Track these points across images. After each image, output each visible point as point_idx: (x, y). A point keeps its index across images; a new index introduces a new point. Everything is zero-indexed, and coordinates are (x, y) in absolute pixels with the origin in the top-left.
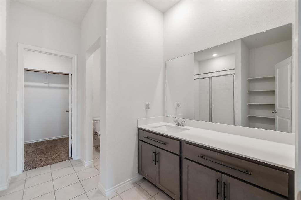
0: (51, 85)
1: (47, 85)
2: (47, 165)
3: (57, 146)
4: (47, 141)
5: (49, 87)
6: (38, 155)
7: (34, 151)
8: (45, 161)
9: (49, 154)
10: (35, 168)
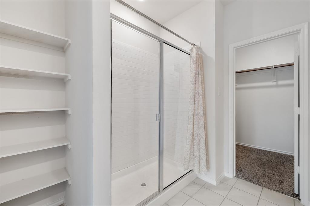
0: (281, 82)
1: (274, 84)
2: (259, 185)
3: (284, 165)
4: (275, 153)
5: (277, 86)
6: (257, 165)
7: (254, 159)
8: (259, 178)
9: (269, 171)
10: (246, 179)
